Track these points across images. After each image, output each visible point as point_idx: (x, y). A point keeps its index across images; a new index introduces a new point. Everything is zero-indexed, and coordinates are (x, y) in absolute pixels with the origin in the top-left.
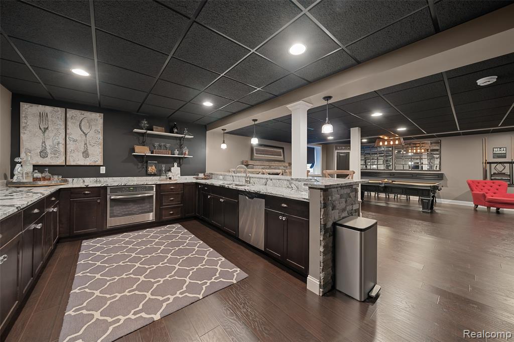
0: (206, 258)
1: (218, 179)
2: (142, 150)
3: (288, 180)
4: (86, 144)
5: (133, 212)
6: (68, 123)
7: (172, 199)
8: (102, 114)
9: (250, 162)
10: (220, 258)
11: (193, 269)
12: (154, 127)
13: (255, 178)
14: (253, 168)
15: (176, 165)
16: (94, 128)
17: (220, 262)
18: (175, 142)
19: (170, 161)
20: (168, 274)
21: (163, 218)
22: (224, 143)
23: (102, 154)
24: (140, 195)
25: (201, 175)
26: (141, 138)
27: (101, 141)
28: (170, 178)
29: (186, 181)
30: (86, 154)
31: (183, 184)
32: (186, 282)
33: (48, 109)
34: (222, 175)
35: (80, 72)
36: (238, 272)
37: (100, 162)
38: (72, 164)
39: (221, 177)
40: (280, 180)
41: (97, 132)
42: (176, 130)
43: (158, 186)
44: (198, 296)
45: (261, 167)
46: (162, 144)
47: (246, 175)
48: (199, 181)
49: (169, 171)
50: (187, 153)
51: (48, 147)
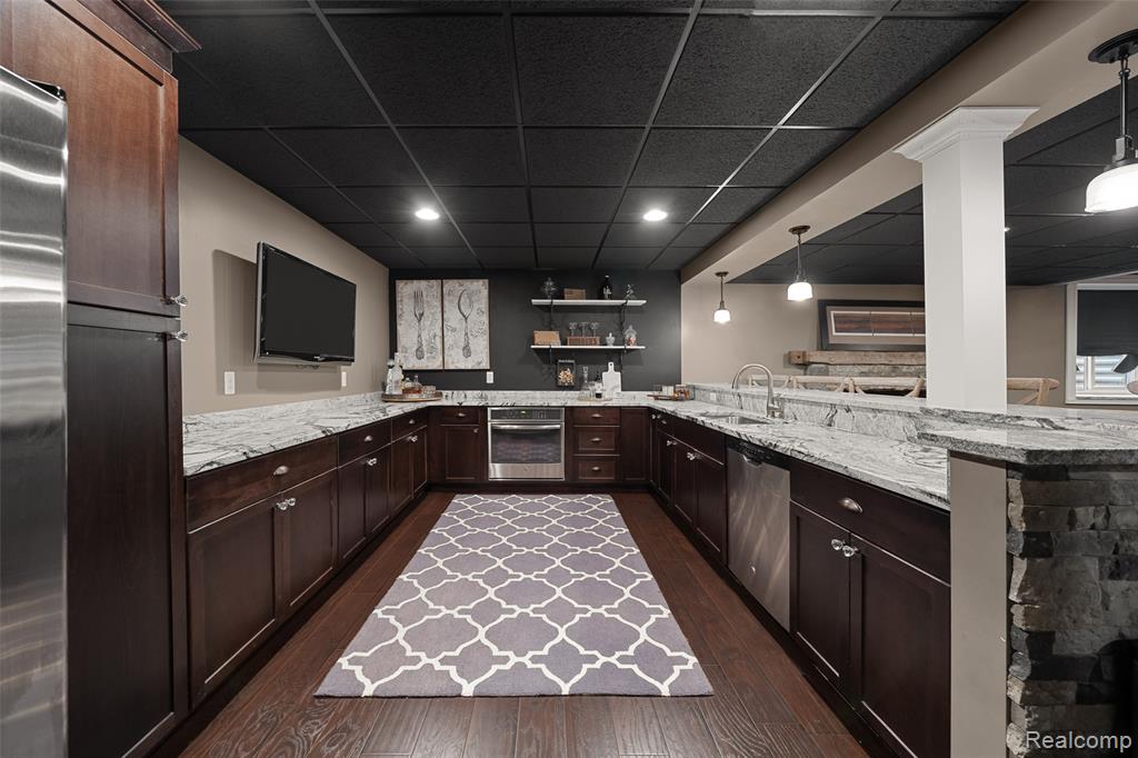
0: (627, 595)
1: (707, 401)
2: (548, 340)
3: (910, 415)
4: (466, 334)
5: (519, 457)
6: (446, 303)
7: (597, 439)
8: (487, 281)
9: (816, 356)
10: (660, 607)
11: (587, 611)
12: (566, 290)
13: (798, 401)
14: (826, 373)
15: (611, 366)
16: (476, 306)
17: (653, 618)
18: (607, 317)
19: (599, 359)
20: (535, 603)
21: (580, 478)
22: (722, 307)
23: (487, 350)
24: (545, 427)
25: (668, 391)
26: (547, 315)
27: (486, 327)
28: (599, 396)
29: (633, 403)
30: (467, 351)
31: (620, 408)
32: (556, 637)
33: (423, 284)
34: (714, 391)
35: (427, 214)
36: (689, 666)
37: (485, 365)
38: (452, 367)
39: (713, 396)
40: (880, 411)
41: (480, 311)
42: (607, 292)
43: (570, 410)
44: (561, 683)
45: (857, 369)
46: (583, 324)
47: (770, 392)
48: (660, 405)
49: (596, 380)
50: (633, 339)
51: (424, 343)
